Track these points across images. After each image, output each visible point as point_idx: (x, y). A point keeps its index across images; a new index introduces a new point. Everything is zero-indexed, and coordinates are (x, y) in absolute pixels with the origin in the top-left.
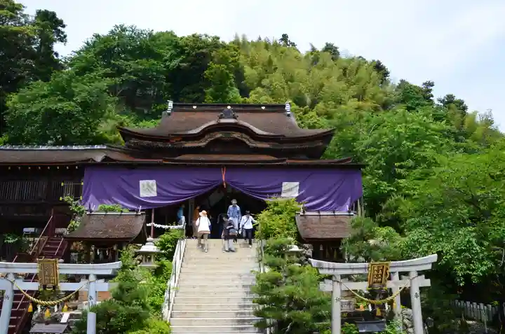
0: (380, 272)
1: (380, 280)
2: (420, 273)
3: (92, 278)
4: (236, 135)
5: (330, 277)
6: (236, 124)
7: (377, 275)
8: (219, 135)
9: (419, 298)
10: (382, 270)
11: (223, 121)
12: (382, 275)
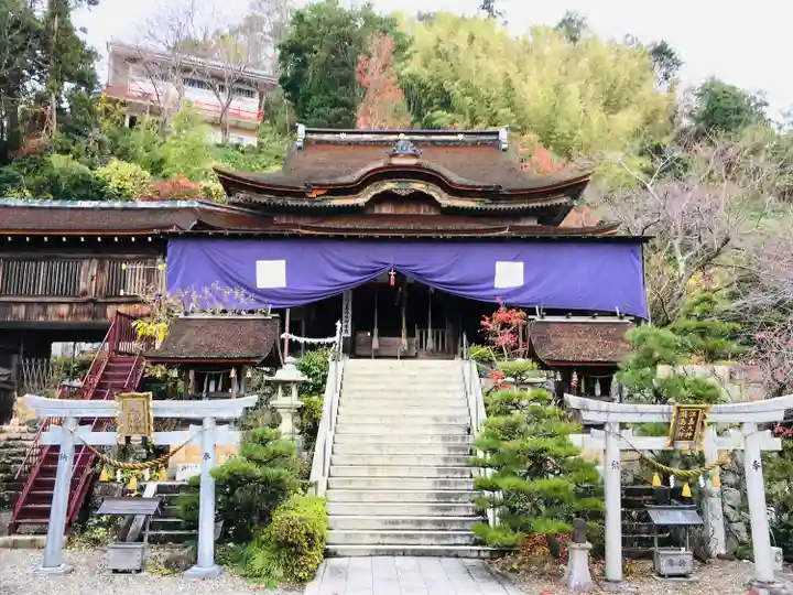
0: (692, 422)
1: (690, 434)
2: (762, 427)
3: (208, 423)
4: (419, 186)
5: (600, 427)
6: (417, 166)
7: (687, 426)
8: (389, 186)
9: (760, 470)
10: (696, 419)
11: (396, 161)
12: (694, 427)
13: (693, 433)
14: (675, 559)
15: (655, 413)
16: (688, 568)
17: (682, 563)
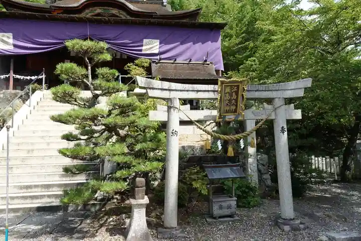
0: (234, 97)
1: (234, 108)
7: (230, 101)
8: (98, 10)
9: (286, 134)
10: (237, 94)
12: (236, 100)
13: (236, 106)
14: (223, 204)
15: (208, 91)
16: (233, 210)
17: (229, 207)
